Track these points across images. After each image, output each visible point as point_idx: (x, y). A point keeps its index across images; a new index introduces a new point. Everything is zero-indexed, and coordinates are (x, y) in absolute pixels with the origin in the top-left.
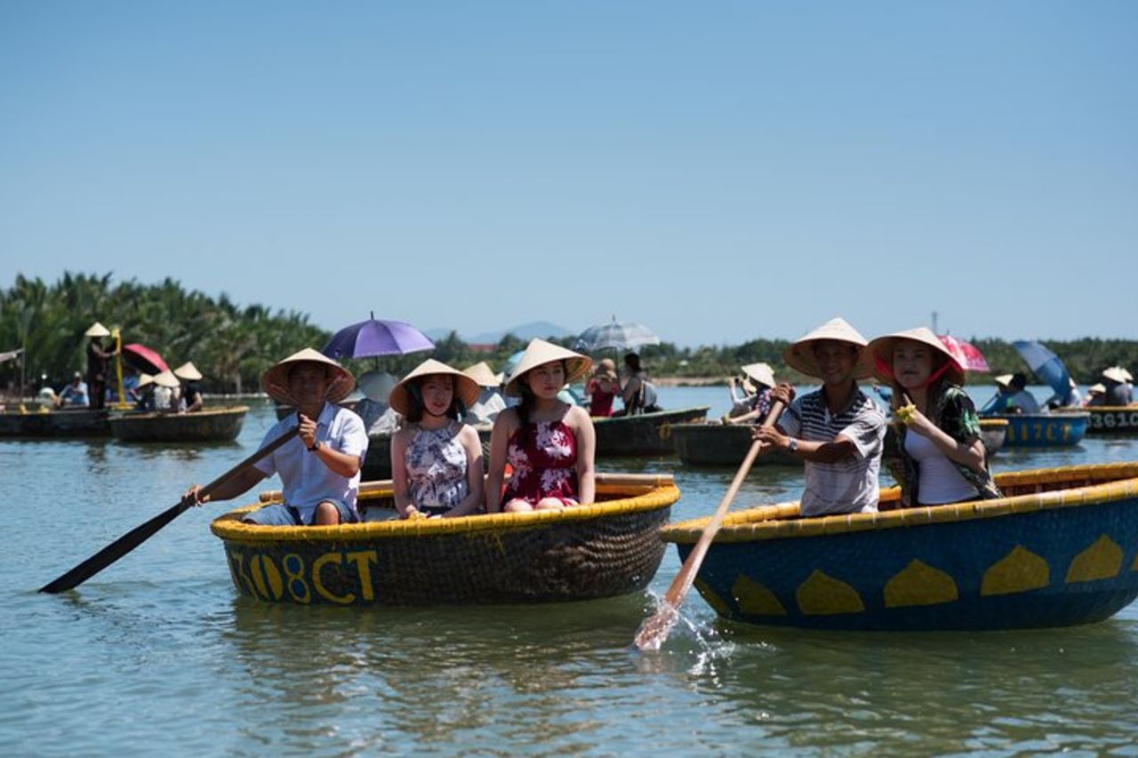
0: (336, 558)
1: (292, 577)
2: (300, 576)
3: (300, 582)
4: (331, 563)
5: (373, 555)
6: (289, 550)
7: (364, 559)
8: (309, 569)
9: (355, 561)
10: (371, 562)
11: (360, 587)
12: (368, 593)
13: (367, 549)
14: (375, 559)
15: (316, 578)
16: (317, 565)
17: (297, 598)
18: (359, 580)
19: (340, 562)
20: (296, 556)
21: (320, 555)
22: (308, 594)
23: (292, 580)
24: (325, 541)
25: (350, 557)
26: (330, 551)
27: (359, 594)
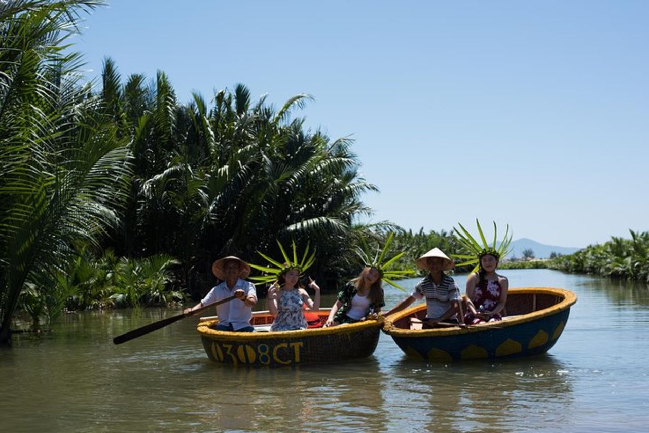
0: (285, 345)
1: (262, 354)
2: (266, 354)
3: (266, 356)
4: (283, 347)
5: (301, 344)
6: (262, 342)
7: (297, 346)
8: (271, 350)
9: (293, 347)
10: (300, 346)
11: (294, 357)
12: (297, 359)
13: (299, 341)
14: (302, 346)
15: (275, 354)
16: (276, 348)
17: (263, 363)
18: (294, 354)
19: (287, 346)
20: (266, 345)
21: (278, 344)
22: (269, 361)
23: (262, 355)
24: (281, 338)
25: (291, 345)
26: (282, 342)
27: (293, 360)
